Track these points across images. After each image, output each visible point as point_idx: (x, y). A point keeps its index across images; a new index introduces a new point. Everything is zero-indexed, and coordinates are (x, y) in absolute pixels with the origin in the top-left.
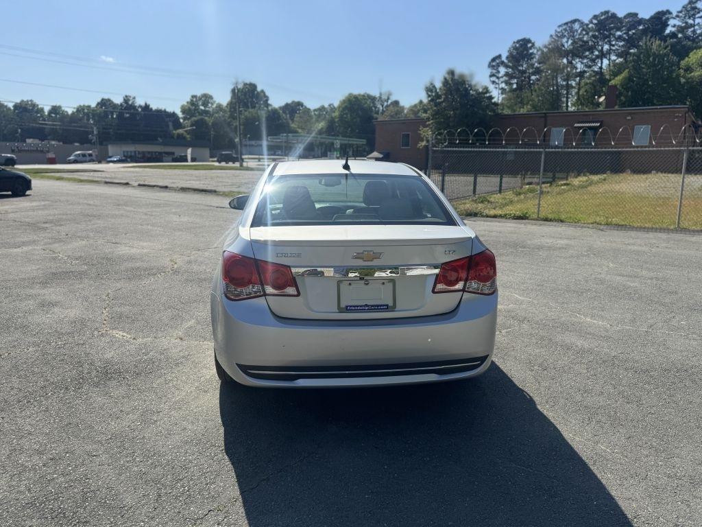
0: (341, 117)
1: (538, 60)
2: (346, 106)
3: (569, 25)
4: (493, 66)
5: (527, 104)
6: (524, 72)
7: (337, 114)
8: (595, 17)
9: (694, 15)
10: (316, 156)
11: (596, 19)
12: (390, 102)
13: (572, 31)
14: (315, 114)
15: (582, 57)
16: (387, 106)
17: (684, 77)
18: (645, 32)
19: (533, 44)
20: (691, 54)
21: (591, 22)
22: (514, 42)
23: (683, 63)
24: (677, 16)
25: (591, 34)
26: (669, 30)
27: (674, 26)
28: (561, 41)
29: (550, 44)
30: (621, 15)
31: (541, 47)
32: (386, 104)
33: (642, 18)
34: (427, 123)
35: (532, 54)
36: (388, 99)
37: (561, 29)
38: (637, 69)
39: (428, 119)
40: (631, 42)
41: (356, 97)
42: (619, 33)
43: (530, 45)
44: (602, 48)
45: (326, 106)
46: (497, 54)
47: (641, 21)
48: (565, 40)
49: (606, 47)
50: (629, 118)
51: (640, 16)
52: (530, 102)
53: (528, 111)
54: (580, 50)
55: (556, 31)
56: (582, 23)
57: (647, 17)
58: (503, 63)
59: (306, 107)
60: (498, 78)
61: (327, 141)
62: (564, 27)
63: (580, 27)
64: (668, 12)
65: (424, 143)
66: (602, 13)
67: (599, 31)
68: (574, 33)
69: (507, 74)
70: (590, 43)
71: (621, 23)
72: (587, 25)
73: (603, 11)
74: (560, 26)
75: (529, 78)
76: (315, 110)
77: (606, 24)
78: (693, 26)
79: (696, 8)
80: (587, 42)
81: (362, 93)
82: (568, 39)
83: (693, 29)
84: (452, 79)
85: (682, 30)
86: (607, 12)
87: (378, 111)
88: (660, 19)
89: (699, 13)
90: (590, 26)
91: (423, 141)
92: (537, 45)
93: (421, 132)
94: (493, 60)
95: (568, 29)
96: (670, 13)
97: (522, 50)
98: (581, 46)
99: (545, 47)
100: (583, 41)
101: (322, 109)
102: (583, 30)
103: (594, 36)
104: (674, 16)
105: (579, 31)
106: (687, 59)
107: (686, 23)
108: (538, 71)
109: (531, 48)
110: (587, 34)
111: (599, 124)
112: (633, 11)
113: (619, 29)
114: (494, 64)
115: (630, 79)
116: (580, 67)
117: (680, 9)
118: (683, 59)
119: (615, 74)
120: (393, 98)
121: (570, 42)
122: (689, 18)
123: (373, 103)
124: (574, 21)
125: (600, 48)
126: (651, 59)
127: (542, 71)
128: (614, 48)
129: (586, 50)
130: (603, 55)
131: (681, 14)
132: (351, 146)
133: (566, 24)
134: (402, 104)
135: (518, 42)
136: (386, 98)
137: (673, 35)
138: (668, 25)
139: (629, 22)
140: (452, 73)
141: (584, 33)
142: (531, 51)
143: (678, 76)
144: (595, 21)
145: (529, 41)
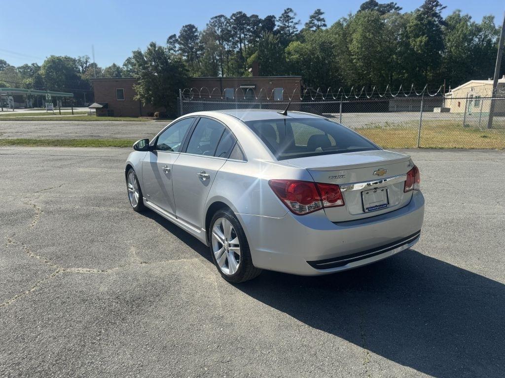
0: (47, 74)
1: (201, 40)
2: (51, 65)
3: (218, 18)
4: (171, 42)
5: (198, 71)
6: (192, 48)
7: (42, 72)
8: (234, 15)
9: (288, 20)
10: (28, 106)
11: (235, 17)
12: (88, 64)
13: (220, 22)
14: (20, 71)
15: (229, 41)
16: (86, 67)
17: (288, 58)
18: (263, 28)
19: (196, 30)
20: (290, 44)
21: (232, 18)
22: (183, 27)
23: (286, 50)
24: (280, 20)
25: (232, 26)
26: (276, 28)
27: (279, 26)
28: (214, 29)
29: (207, 30)
30: (249, 15)
31: (202, 31)
32: (85, 65)
33: (261, 19)
34: (139, 81)
35: (196, 36)
36: (87, 62)
37: (213, 20)
38: (262, 51)
39: (139, 79)
40: (256, 34)
41: (59, 59)
42: (248, 27)
43: (194, 30)
44: (240, 36)
45: (30, 65)
46: (173, 34)
47: (260, 21)
48: (216, 28)
49: (242, 35)
50: (271, 83)
51: (260, 18)
52: (200, 70)
53: (199, 76)
54: (226, 36)
55: (210, 22)
56: (226, 18)
57: (263, 18)
58: (177, 40)
59: (9, 65)
60: (175, 51)
61: (36, 94)
62: (215, 19)
63: (225, 21)
64: (273, 17)
65: (138, 97)
66: (237, 13)
67: (237, 24)
68: (222, 24)
69: (180, 49)
70: (233, 32)
71: (249, 21)
72: (229, 20)
73: (238, 11)
74: (212, 19)
75: (196, 52)
76: (19, 68)
77: (241, 20)
78: (288, 27)
79: (288, 16)
80: (231, 31)
81: (63, 56)
82: (218, 28)
83: (288, 29)
84: (155, 50)
85: (283, 28)
86: (240, 13)
87: (79, 70)
88: (270, 20)
89: (290, 19)
90: (231, 20)
91: (138, 95)
92: (199, 30)
93: (135, 88)
94: (171, 38)
95: (217, 21)
96: (275, 18)
97: (189, 32)
98: (227, 33)
99: (204, 32)
100: (228, 30)
101: (26, 67)
102: (227, 23)
103: (234, 28)
104: (278, 20)
105: (225, 23)
106: (288, 47)
107: (285, 25)
108: (201, 48)
109: (195, 32)
110: (230, 26)
111: (254, 87)
112: (255, 14)
113: (248, 25)
114: (171, 41)
115: (258, 57)
116: (227, 48)
117: (280, 15)
118: (286, 47)
119: (250, 54)
120: (91, 61)
121: (220, 30)
122: (286, 22)
123: (74, 64)
124: (221, 16)
125: (239, 35)
126: (270, 46)
127: (204, 48)
128: (246, 37)
129: (230, 37)
130: (241, 41)
131: (281, 19)
132: (60, 98)
133: (216, 17)
134: (99, 66)
135: (186, 26)
136: (85, 61)
137: (278, 31)
138: (275, 25)
139: (253, 21)
140: (153, 45)
141: (228, 25)
142: (195, 34)
143: (285, 57)
144: (234, 18)
145: (193, 27)
